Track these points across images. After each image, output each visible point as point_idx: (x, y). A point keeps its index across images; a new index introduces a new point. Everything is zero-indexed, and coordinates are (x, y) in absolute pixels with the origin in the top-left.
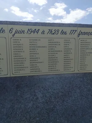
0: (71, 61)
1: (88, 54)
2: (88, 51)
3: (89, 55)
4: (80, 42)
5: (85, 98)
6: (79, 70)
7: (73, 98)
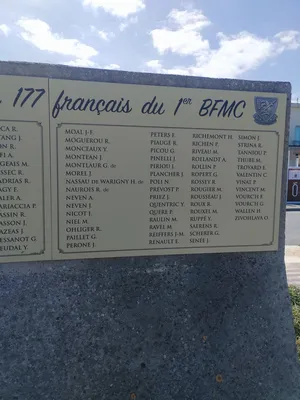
0: (26, 211)
1: (102, 187)
2: (98, 174)
3: (106, 190)
4: (63, 136)
5: (79, 361)
6: (63, 247)
7: (24, 363)
